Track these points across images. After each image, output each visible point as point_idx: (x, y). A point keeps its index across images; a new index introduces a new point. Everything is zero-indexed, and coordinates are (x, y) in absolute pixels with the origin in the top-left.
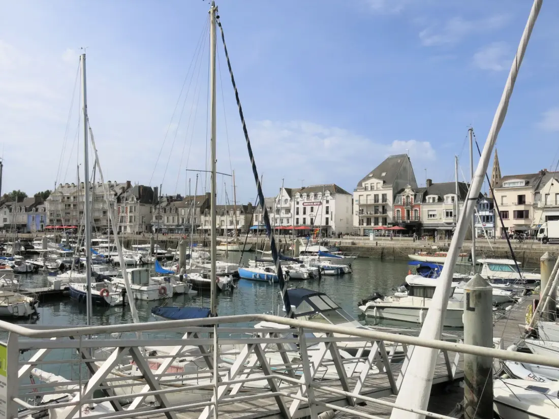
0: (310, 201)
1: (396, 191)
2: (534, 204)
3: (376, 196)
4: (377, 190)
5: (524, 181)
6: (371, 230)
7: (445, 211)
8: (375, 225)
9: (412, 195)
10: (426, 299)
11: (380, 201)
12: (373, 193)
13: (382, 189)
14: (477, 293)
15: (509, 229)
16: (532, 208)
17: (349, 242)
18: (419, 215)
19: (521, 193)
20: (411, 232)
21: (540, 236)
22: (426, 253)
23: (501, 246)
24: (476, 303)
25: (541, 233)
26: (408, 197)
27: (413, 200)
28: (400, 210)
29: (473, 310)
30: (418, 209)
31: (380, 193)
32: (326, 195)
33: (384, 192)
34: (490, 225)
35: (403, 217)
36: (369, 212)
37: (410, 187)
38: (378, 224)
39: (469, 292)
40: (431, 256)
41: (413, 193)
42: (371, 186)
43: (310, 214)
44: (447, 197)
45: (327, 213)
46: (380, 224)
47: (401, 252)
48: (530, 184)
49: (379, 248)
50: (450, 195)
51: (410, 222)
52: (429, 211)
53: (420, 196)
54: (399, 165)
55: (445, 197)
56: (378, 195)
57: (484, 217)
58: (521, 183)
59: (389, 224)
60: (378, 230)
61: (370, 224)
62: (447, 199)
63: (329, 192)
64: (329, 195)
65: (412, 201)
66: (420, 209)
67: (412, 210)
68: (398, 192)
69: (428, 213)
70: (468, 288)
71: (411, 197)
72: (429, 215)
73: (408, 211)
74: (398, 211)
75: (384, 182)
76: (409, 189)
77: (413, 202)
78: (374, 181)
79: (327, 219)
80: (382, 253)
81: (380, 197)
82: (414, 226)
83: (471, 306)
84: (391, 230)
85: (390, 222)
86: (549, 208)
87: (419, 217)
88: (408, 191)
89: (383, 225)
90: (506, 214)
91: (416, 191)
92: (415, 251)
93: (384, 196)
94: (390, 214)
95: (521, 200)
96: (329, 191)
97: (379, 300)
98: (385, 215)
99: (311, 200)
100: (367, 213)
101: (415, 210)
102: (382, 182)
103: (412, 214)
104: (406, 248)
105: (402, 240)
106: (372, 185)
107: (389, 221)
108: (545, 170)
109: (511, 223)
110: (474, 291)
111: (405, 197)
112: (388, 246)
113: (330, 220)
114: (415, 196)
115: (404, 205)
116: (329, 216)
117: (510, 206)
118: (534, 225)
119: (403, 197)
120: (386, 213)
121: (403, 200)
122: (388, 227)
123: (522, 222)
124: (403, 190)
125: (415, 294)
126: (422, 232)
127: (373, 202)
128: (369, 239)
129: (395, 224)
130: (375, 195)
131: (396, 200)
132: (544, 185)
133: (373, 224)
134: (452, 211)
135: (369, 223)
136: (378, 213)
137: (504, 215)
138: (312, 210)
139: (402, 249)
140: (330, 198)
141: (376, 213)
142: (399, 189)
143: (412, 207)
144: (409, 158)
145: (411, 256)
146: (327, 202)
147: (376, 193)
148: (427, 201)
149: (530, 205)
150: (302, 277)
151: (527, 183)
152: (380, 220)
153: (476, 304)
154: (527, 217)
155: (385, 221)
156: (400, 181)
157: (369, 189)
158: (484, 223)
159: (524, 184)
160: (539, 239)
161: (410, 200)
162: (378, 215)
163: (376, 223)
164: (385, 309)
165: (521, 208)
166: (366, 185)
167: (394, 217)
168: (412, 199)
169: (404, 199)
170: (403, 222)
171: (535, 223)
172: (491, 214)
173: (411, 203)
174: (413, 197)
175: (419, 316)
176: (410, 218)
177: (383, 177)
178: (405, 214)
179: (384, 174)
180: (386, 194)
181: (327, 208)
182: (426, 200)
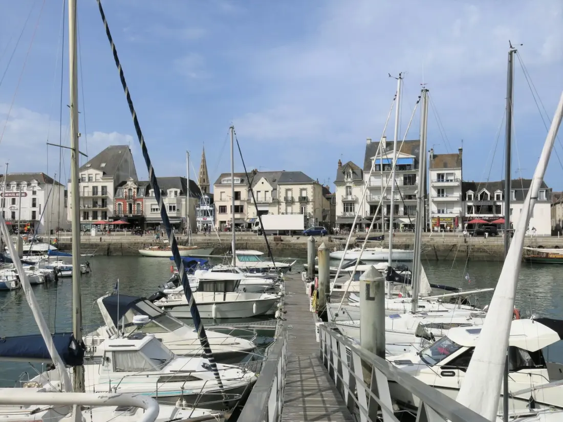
0: (11, 192)
1: (117, 184)
2: (248, 200)
3: (95, 189)
4: (96, 182)
5: (239, 179)
6: (89, 224)
7: (168, 205)
8: (93, 219)
9: (134, 188)
10: (216, 293)
11: (100, 194)
12: (91, 185)
13: (101, 180)
14: (377, 283)
15: (227, 222)
16: (246, 203)
17: (67, 239)
18: (142, 209)
19: (237, 190)
20: (134, 226)
21: (256, 228)
22: (157, 247)
23: (225, 238)
24: (376, 292)
25: (256, 226)
26: (130, 190)
27: (136, 193)
28: (122, 203)
29: (373, 299)
30: (141, 203)
31: (100, 186)
32: (33, 185)
33: (104, 184)
34: (210, 219)
35: (125, 211)
36: (86, 206)
37: (132, 179)
38: (96, 219)
39: (368, 283)
40: (162, 250)
41: (136, 187)
42: (89, 178)
43: (11, 207)
44: (170, 191)
45: (34, 205)
46: (99, 219)
47: (129, 247)
48: (245, 182)
49: (104, 245)
50: (173, 190)
51: (133, 216)
52: (152, 204)
53: (143, 190)
54: (120, 156)
55: (168, 191)
56: (97, 187)
57: (205, 211)
58: (237, 181)
59: (110, 218)
60: (97, 225)
61: (88, 219)
62: (170, 194)
63: (36, 182)
64: (36, 185)
65: (134, 194)
66: (142, 202)
67: (134, 204)
68: (120, 184)
69: (151, 206)
70: (368, 279)
71: (133, 190)
72: (152, 209)
73: (130, 205)
74: (119, 204)
75: (104, 173)
76: (132, 182)
77: (136, 196)
78: (92, 172)
79: (34, 213)
80: (109, 249)
81: (100, 190)
82: (137, 220)
83: (372, 295)
84: (111, 224)
85: (111, 216)
86: (260, 203)
87: (142, 211)
88: (130, 184)
89: (102, 219)
90: (224, 209)
91: (139, 184)
92: (145, 245)
93: (104, 188)
94: (111, 208)
95: (237, 196)
96: (37, 180)
97: (163, 299)
98: (105, 208)
99: (12, 190)
100: (85, 206)
101: (138, 204)
102: (102, 173)
103: (135, 207)
104: (135, 243)
105: (127, 235)
106: (90, 176)
107: (109, 215)
108: (256, 170)
109: (228, 217)
110: (375, 281)
111: (127, 190)
112: (114, 241)
113: (37, 214)
114: (138, 189)
115: (126, 199)
116: (36, 209)
117: (227, 201)
118: (248, 219)
119: (125, 190)
120: (106, 207)
121: (124, 194)
122: (109, 221)
123: (238, 216)
124: (124, 183)
125: (205, 289)
126: (145, 226)
127: (91, 195)
128: (90, 235)
129: (116, 218)
130: (94, 187)
131: (117, 193)
132: (256, 184)
133: (90, 219)
134: (176, 205)
135: (86, 216)
136: (96, 207)
137: (223, 209)
138: (14, 201)
139: (131, 244)
140: (37, 188)
141: (94, 206)
142: (121, 181)
143: (135, 200)
144: (130, 150)
145: (141, 251)
146: (34, 193)
147: (95, 184)
148: (150, 195)
149: (244, 201)
150: (37, 281)
151: (242, 181)
152: (99, 214)
153: (376, 294)
154: (242, 211)
155: (105, 216)
156: (121, 173)
157: (87, 180)
158: (205, 217)
159: (239, 182)
160: (255, 231)
161: (133, 194)
162: (98, 208)
163: (95, 217)
164: (174, 308)
165: (237, 203)
166: (83, 176)
167: (115, 211)
168: (134, 192)
169: (126, 192)
170: (125, 216)
171: (249, 217)
172: (211, 209)
173: (134, 196)
174: (136, 190)
175: (211, 312)
176: (133, 212)
177: (102, 168)
178: (127, 208)
179: (103, 165)
180: (106, 187)
181: (34, 200)
182: (149, 193)
